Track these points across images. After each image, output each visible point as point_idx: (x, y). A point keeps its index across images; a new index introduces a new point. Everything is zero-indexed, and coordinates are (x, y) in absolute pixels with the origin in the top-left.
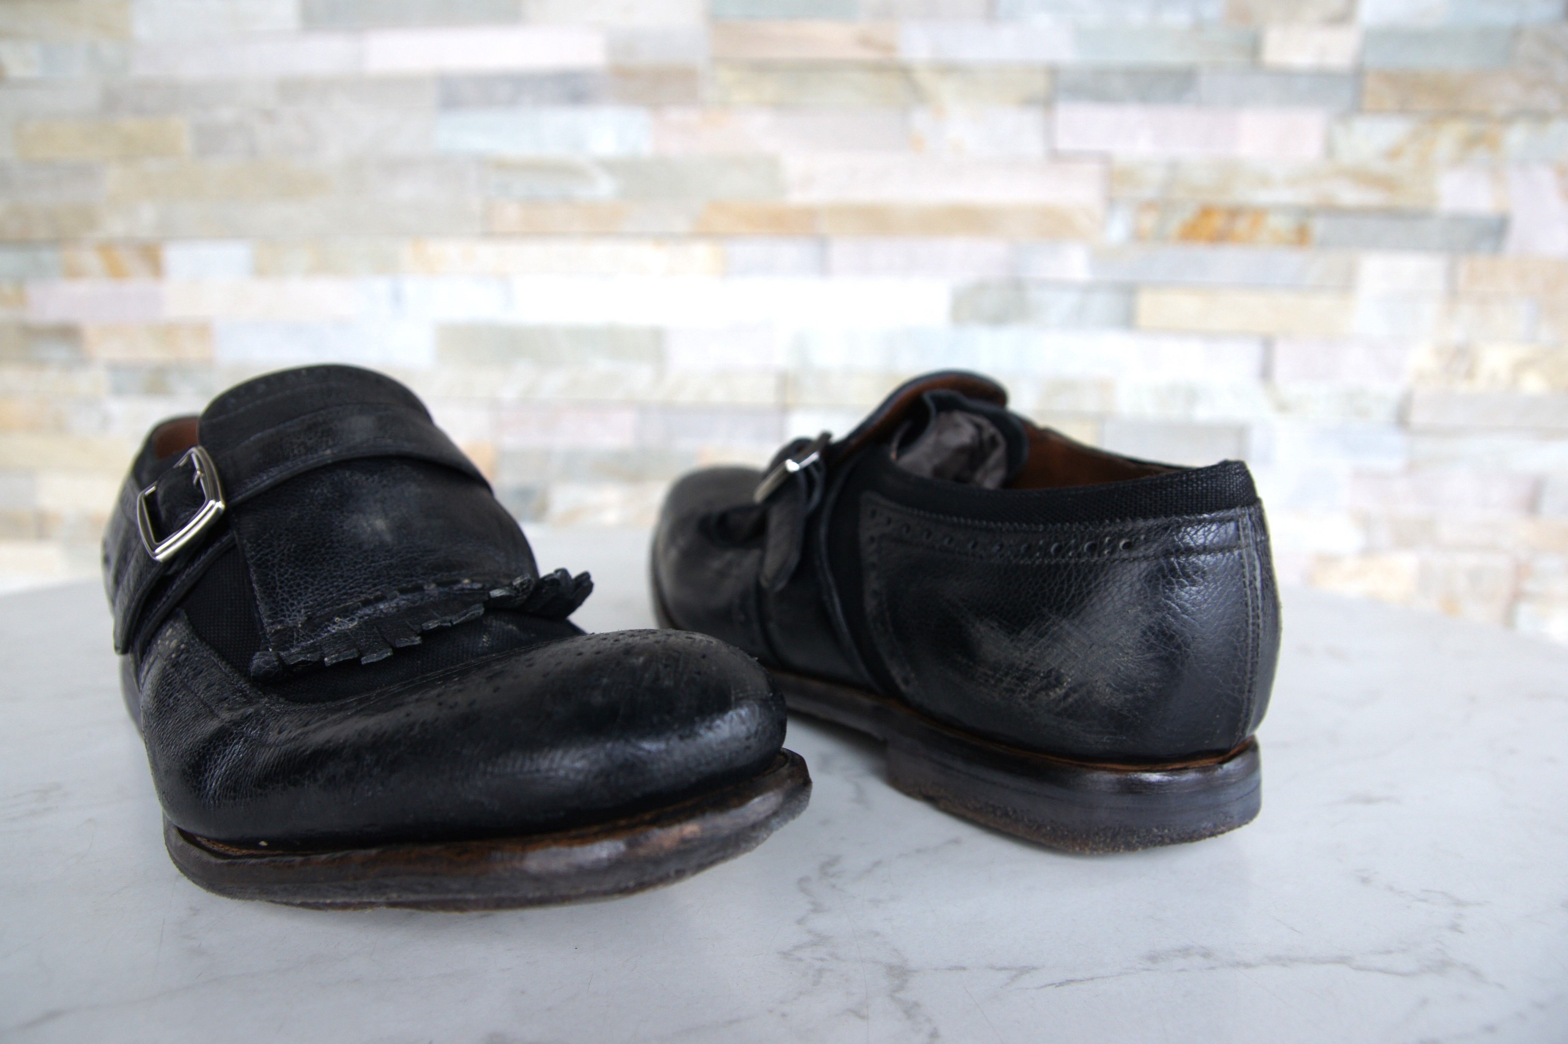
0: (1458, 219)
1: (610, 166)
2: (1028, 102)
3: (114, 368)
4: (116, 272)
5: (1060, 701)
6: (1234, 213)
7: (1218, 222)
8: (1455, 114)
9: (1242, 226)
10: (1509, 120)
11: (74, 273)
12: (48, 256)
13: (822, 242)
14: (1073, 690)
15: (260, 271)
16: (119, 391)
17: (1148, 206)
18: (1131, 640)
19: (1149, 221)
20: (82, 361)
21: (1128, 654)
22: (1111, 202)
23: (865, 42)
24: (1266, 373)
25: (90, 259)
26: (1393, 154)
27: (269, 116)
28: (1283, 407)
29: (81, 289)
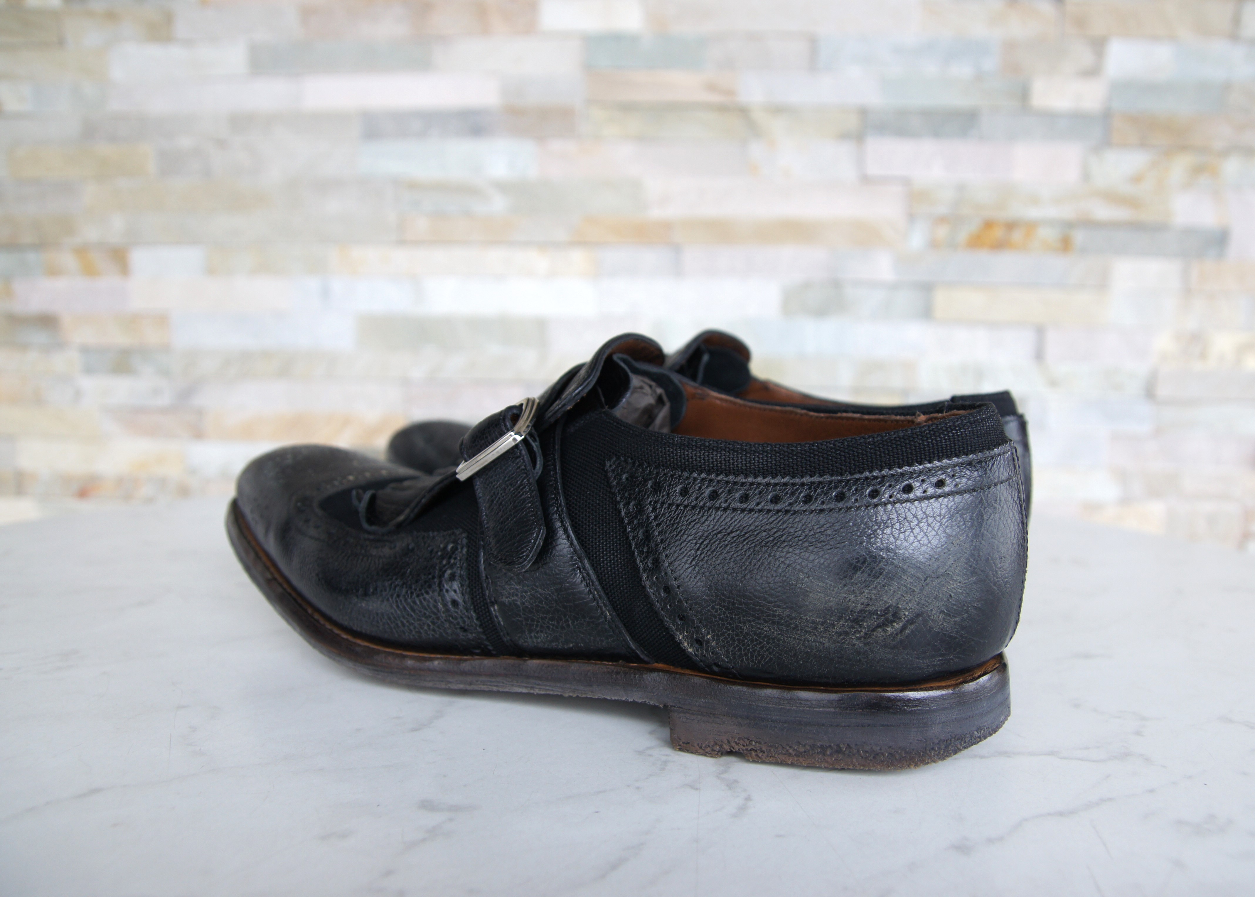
0: (1189, 232)
1: (503, 187)
2: (844, 136)
3: (85, 350)
4: (90, 271)
5: (897, 634)
6: (1011, 226)
7: (998, 233)
8: (1184, 148)
9: (1017, 236)
10: (1225, 153)
11: (53, 272)
12: (31, 257)
13: (677, 248)
14: (911, 622)
15: (211, 271)
16: (89, 370)
17: (942, 220)
18: (958, 568)
19: (942, 232)
20: (60, 345)
21: (956, 581)
22: (911, 217)
23: (712, 87)
24: (1039, 355)
25: (68, 260)
26: (1137, 179)
27: (221, 144)
28: (1053, 383)
29: (60, 284)
